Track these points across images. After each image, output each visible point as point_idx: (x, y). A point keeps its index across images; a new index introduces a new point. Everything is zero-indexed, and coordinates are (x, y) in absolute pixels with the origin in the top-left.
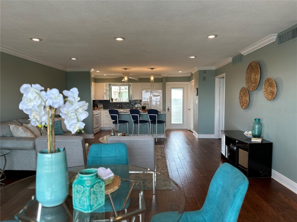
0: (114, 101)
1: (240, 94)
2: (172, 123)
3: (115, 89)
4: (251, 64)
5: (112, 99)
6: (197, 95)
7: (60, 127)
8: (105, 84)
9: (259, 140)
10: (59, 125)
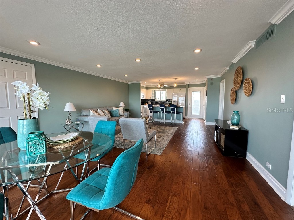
0: (157, 100)
1: (231, 93)
2: (192, 114)
3: (158, 93)
4: (237, 69)
5: (156, 99)
6: (206, 96)
7: (118, 113)
8: (152, 90)
9: (236, 128)
10: (118, 112)
